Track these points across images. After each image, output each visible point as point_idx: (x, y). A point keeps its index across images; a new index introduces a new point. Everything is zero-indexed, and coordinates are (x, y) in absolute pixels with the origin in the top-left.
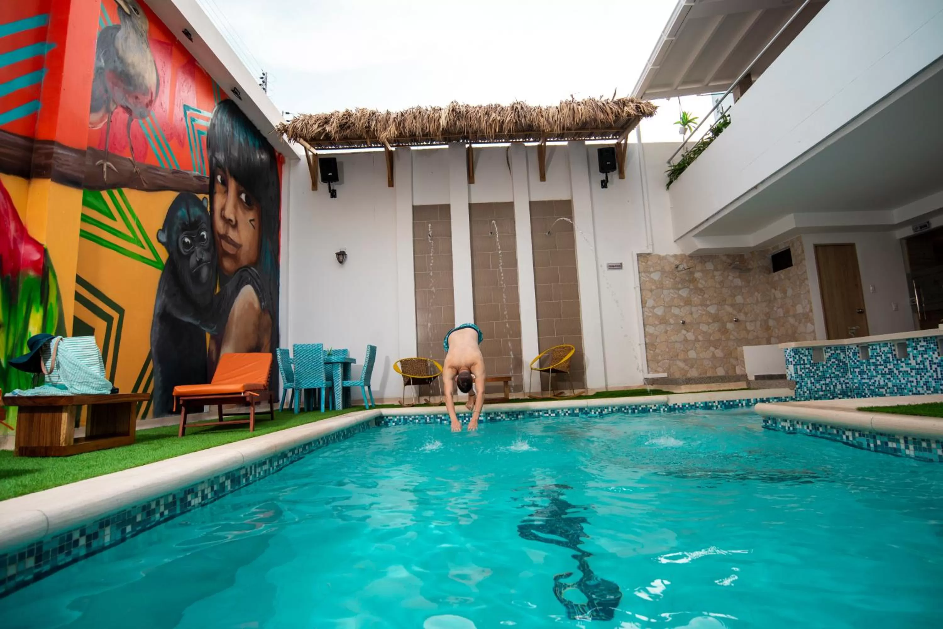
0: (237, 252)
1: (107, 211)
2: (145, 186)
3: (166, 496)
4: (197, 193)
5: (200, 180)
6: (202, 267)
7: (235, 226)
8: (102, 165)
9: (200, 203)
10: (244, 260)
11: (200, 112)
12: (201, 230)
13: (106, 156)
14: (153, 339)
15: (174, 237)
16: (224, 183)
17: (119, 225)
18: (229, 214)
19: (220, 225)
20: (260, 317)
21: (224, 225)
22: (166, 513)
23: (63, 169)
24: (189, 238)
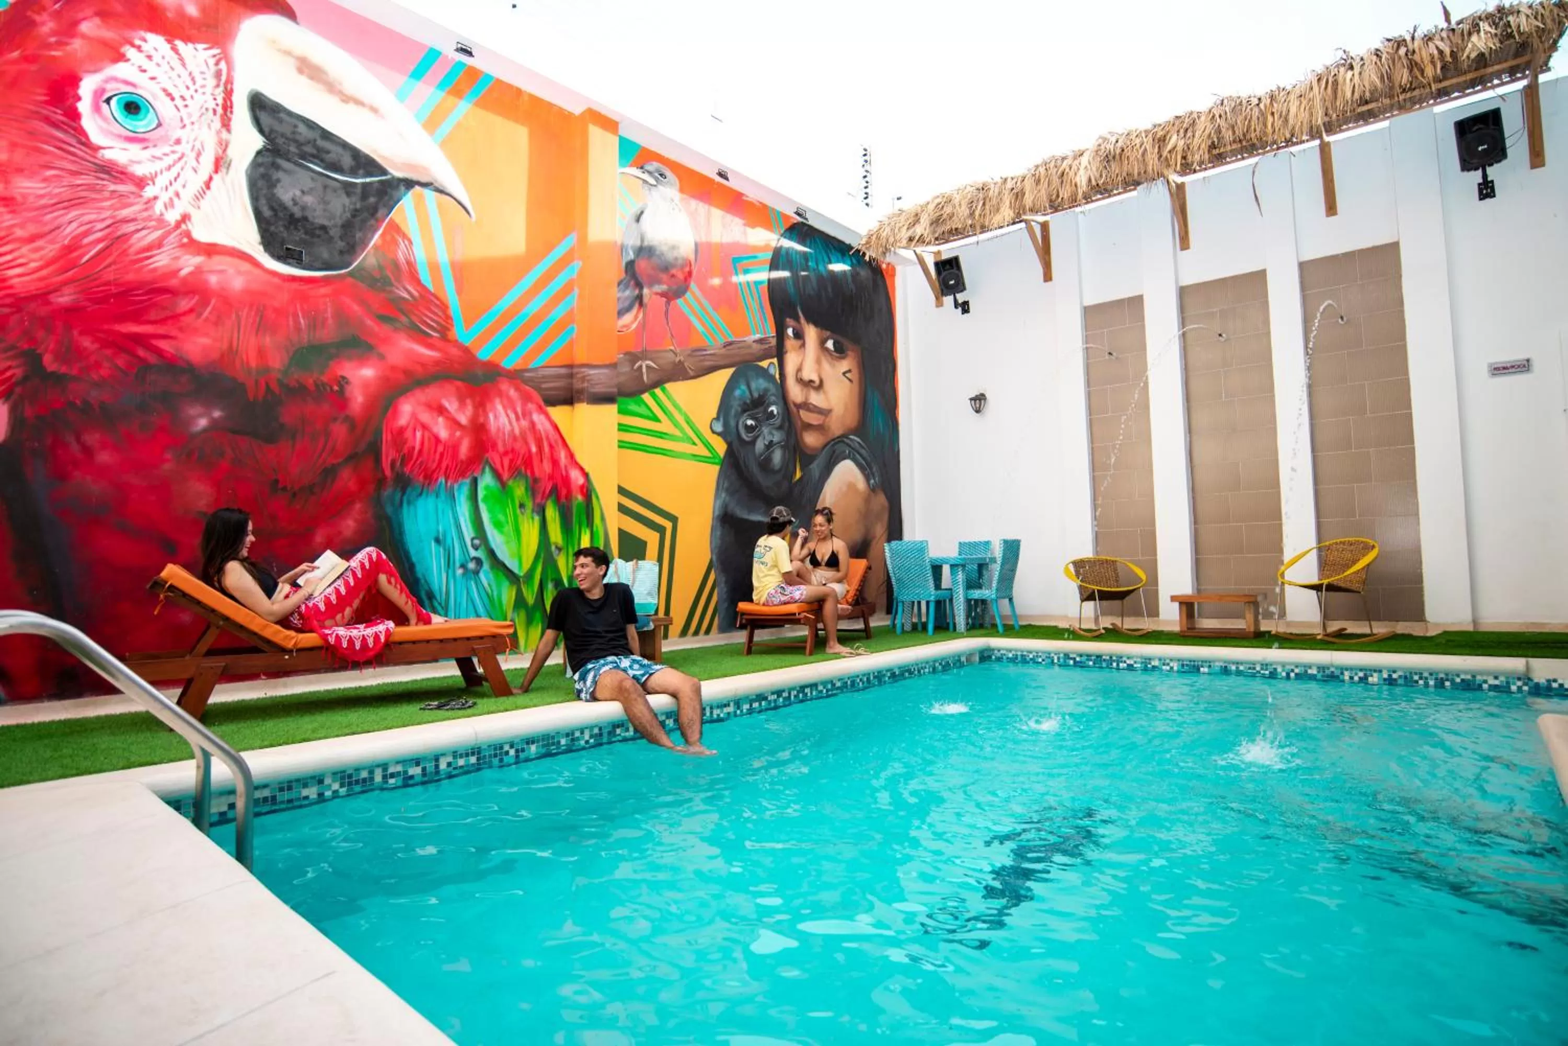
0: (824, 421)
1: (651, 415)
2: (692, 373)
3: (591, 728)
4: (761, 361)
5: (762, 344)
6: (773, 451)
7: (820, 387)
8: (641, 367)
9: (764, 373)
10: (836, 426)
11: (755, 257)
12: (769, 406)
13: (644, 356)
14: (714, 545)
15: (732, 423)
16: (799, 335)
17: (664, 426)
18: (809, 374)
19: (795, 393)
20: (867, 501)
21: (802, 390)
22: (592, 741)
23: (598, 389)
24: (752, 419)
